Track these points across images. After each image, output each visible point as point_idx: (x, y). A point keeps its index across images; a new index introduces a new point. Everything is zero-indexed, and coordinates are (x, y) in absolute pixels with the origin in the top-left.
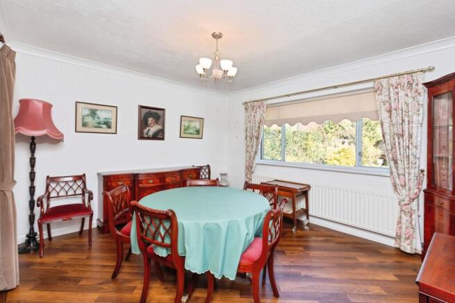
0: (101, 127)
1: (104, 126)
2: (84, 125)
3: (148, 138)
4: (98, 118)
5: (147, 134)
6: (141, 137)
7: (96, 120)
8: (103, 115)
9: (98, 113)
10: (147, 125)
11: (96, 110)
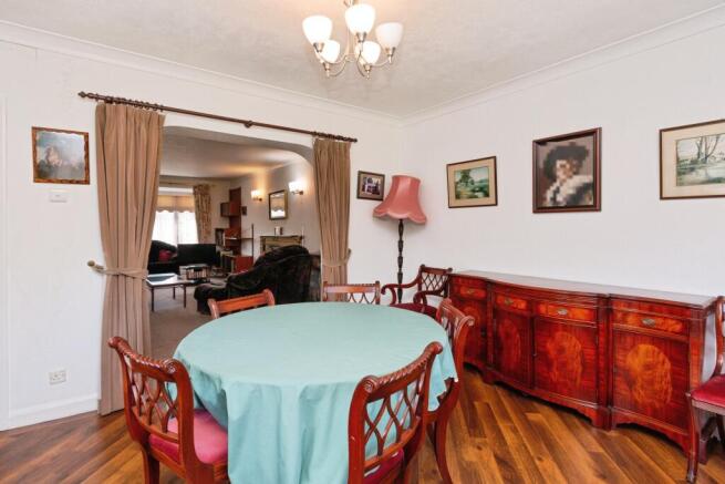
0: (476, 197)
1: (480, 194)
2: (458, 196)
3: (556, 208)
4: (473, 183)
5: (554, 199)
6: (539, 208)
7: (471, 187)
8: (477, 177)
9: (471, 174)
10: (553, 178)
11: (469, 170)
